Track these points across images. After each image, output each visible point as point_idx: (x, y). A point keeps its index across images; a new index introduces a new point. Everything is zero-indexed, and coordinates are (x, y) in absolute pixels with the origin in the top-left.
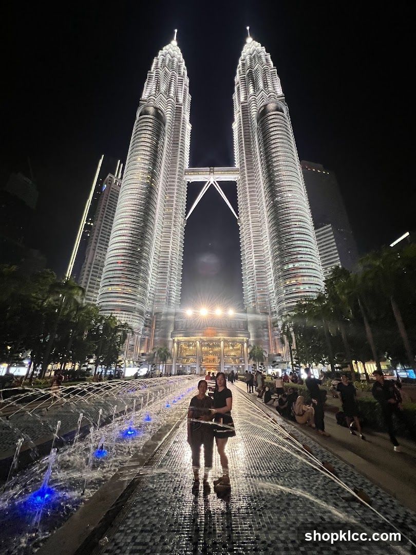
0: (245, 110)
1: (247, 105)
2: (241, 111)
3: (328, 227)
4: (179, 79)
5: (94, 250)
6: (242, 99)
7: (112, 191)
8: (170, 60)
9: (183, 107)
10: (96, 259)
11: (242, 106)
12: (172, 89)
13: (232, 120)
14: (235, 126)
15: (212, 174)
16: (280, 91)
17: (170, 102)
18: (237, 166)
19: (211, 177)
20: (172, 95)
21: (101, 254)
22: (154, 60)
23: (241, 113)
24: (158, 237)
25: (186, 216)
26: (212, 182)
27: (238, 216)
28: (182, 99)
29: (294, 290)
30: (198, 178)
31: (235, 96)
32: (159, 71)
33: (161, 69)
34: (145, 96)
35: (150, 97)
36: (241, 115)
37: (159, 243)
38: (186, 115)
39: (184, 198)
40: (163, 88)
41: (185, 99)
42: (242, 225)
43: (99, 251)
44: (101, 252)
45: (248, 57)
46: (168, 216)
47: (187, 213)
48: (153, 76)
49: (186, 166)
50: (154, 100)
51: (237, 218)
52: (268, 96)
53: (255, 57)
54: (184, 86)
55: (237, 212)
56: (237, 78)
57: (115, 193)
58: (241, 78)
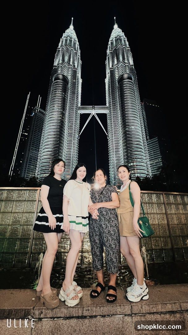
0: (112, 73)
1: (113, 70)
2: (110, 73)
3: (156, 139)
4: (75, 53)
5: (29, 150)
6: (111, 66)
7: (37, 116)
8: (70, 40)
9: (77, 70)
10: (30, 156)
11: (110, 71)
12: (71, 60)
13: (106, 77)
14: (107, 81)
15: (93, 110)
16: (131, 62)
17: (70, 68)
18: (107, 105)
19: (93, 111)
20: (71, 63)
21: (33, 152)
22: (61, 40)
23: (109, 74)
24: (66, 147)
25: (79, 133)
26: (93, 114)
27: (107, 133)
28: (77, 66)
29: (133, 176)
30: (86, 112)
31: (107, 62)
32: (63, 48)
33: (65, 46)
34: (56, 63)
35: (59, 65)
37: (66, 150)
38: (79, 75)
39: (78, 122)
40: (66, 59)
41: (78, 64)
42: (109, 138)
43: (31, 151)
44: (33, 151)
45: (114, 40)
46: (70, 135)
47: (80, 132)
48: (60, 51)
49: (79, 105)
50: (61, 67)
51: (107, 134)
52: (124, 66)
53: (118, 39)
54: (78, 56)
55: (107, 131)
56: (108, 52)
57: (39, 117)
58: (110, 52)
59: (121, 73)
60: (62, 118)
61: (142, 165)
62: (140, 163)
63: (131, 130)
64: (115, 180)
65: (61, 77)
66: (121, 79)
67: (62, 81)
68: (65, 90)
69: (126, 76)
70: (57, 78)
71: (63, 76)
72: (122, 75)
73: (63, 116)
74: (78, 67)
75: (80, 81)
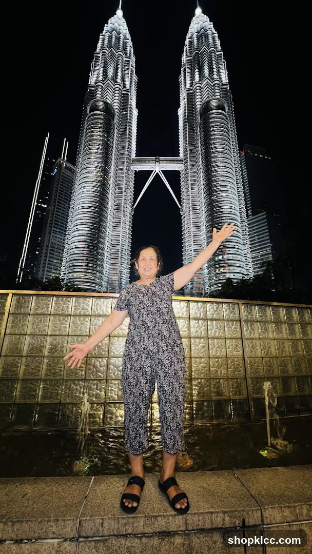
0: (191, 98)
1: (192, 93)
2: (186, 98)
3: (262, 215)
4: (125, 61)
5: (50, 233)
6: (188, 86)
7: (63, 176)
8: (116, 37)
9: (129, 94)
10: (52, 243)
11: (187, 94)
12: (119, 74)
13: (179, 106)
14: (181, 112)
15: (157, 164)
16: (225, 78)
17: (117, 89)
18: (182, 155)
19: (157, 167)
20: (119, 80)
21: (56, 237)
22: (101, 37)
23: (186, 100)
24: (110, 227)
25: (133, 205)
26: (157, 171)
27: (181, 205)
28: (129, 85)
29: (222, 277)
30: (145, 168)
31: (182, 78)
32: (105, 52)
33: (107, 49)
34: (92, 81)
35: (98, 84)
36: (186, 103)
37: (111, 232)
38: (133, 102)
39: (132, 185)
40: (111, 72)
41: (131, 82)
42: (184, 214)
43: (53, 234)
44: (56, 235)
45: (195, 36)
46: (118, 208)
47: (134, 202)
48: (99, 57)
49: (133, 155)
50: (102, 87)
51: (180, 207)
52: (212, 85)
53: (202, 35)
54: (130, 67)
55: (180, 202)
56: (184, 59)
57: (65, 177)
58: (187, 60)
59: (205, 99)
60: (104, 179)
61: (239, 259)
62: (234, 256)
63: (221, 200)
64: (192, 284)
65: (101, 105)
66: (206, 108)
67: (102, 113)
68: (108, 129)
69: (214, 103)
70: (94, 108)
71: (106, 103)
72: (208, 102)
73: (105, 175)
74: (130, 87)
75: (135, 112)
